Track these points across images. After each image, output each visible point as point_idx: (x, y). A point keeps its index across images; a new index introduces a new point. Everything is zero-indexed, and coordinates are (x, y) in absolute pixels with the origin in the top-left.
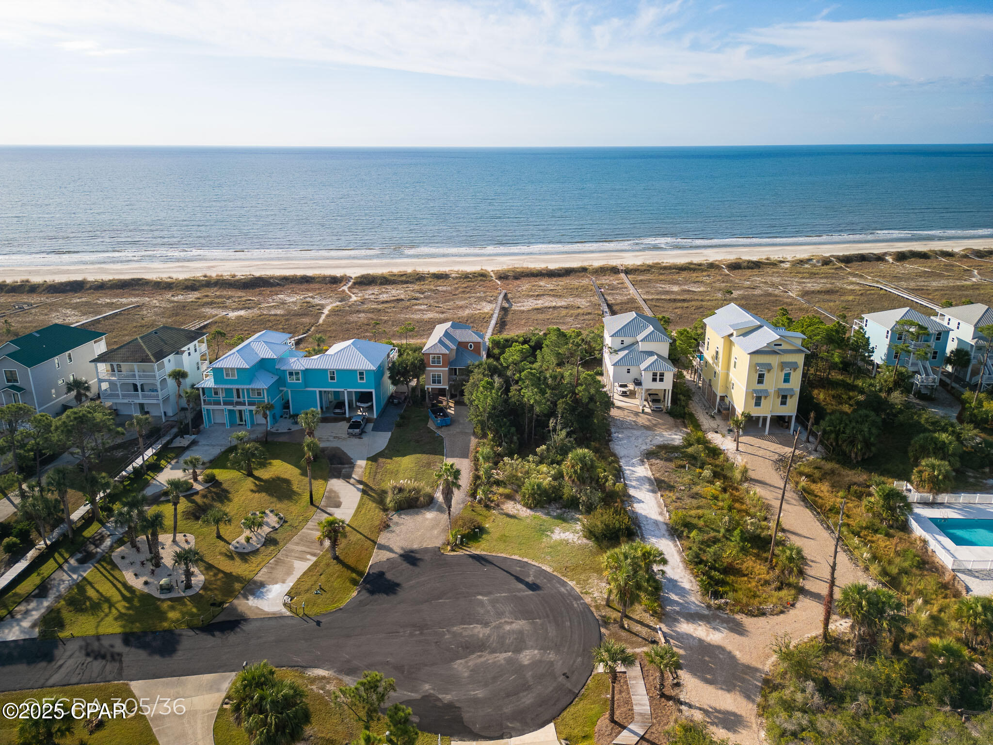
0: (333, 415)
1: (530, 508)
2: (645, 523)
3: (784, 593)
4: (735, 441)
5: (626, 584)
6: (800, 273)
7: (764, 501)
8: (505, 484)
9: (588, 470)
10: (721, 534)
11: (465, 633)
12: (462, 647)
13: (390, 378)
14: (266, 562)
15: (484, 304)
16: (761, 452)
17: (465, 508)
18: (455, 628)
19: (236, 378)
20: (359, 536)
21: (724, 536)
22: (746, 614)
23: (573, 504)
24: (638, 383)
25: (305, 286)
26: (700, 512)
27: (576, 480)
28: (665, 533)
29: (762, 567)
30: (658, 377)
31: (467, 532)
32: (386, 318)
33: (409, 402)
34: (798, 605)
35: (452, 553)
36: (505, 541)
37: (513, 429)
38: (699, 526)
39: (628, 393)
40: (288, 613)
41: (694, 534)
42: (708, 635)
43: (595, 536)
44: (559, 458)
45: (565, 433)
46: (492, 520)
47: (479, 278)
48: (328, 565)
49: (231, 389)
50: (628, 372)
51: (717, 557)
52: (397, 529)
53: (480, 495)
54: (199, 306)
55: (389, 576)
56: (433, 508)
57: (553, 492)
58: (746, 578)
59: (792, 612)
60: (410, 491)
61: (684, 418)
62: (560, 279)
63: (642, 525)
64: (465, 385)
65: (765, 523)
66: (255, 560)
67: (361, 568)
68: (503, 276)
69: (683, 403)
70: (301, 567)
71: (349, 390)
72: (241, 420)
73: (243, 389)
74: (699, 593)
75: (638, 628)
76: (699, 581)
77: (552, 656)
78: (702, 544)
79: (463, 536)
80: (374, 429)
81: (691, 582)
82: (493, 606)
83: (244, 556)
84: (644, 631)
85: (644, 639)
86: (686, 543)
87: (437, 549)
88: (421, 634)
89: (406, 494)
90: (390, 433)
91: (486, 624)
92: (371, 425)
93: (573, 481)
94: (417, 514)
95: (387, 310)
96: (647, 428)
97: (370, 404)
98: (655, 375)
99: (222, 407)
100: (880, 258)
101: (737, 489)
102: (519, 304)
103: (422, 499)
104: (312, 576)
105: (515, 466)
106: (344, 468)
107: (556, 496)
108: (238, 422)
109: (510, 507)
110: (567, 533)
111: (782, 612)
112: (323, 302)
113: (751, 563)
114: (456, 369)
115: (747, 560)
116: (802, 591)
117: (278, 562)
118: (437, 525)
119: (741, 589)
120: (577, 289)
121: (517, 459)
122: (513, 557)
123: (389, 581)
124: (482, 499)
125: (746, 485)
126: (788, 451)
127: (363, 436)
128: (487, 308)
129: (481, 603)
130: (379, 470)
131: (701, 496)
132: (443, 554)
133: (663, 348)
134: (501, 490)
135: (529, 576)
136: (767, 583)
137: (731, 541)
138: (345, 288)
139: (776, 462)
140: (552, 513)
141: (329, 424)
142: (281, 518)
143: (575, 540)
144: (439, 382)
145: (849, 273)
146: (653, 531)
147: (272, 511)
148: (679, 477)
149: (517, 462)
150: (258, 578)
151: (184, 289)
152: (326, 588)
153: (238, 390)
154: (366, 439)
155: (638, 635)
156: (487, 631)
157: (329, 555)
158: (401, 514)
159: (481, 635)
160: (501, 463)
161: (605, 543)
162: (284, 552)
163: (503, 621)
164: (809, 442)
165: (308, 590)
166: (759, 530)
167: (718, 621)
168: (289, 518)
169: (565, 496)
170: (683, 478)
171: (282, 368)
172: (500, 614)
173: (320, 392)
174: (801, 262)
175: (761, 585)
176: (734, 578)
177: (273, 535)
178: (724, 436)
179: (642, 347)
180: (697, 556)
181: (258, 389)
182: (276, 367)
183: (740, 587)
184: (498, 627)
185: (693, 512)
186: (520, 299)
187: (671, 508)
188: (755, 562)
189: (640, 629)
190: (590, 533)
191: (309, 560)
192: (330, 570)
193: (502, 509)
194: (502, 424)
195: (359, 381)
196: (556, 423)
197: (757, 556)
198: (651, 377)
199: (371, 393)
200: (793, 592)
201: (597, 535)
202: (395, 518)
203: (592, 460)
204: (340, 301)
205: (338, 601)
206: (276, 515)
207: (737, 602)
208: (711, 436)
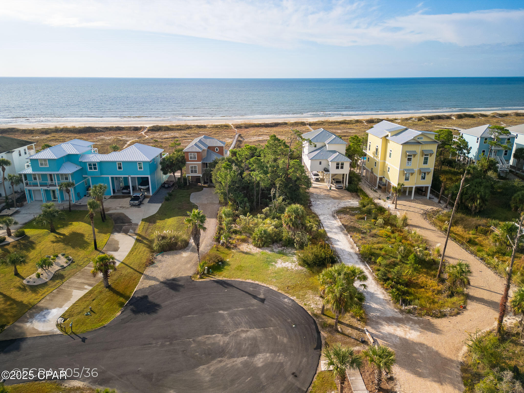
0: (121, 194)
1: (259, 247)
2: (342, 254)
3: (455, 299)
4: (393, 203)
5: (341, 295)
6: (407, 124)
7: (422, 237)
8: (241, 233)
9: (300, 219)
10: (398, 260)
11: (208, 342)
12: (205, 354)
13: (162, 169)
14: (50, 292)
15: (227, 139)
16: (412, 209)
17: (212, 249)
18: (200, 338)
19: (48, 166)
20: (130, 270)
21: (401, 261)
22: (431, 316)
23: (290, 243)
24: (326, 170)
25: (118, 132)
26: (381, 245)
27: (291, 226)
28: (357, 260)
29: (432, 281)
30: (340, 166)
31: (212, 264)
32: (166, 146)
33: (176, 187)
34: (469, 307)
35: (201, 280)
36: (241, 270)
37: (246, 199)
38: (381, 255)
39: (319, 179)
40: (59, 332)
41: (379, 260)
42: (406, 334)
43: (307, 264)
44: (278, 215)
45: (282, 199)
46: (231, 256)
47: (225, 128)
48: (101, 292)
49: (46, 175)
50: (320, 164)
51: (399, 275)
52: (159, 265)
53: (223, 240)
54: (47, 141)
55: (150, 298)
56: (188, 249)
57: (275, 236)
58: (423, 290)
59: (465, 313)
60: (171, 238)
61: (357, 192)
62: (272, 128)
63: (340, 256)
64: (212, 171)
65: (427, 251)
66: (42, 291)
67: (128, 293)
68: (238, 127)
69: (356, 183)
70: (77, 294)
71: (132, 176)
72: (55, 198)
73: (54, 174)
74: (392, 301)
75: (349, 331)
76: (391, 293)
77: (281, 358)
78: (386, 267)
79: (209, 268)
80: (149, 202)
81: (383, 294)
82: (231, 319)
83: (34, 288)
84: (354, 333)
85: (355, 339)
86: (376, 267)
87: (189, 278)
88: (171, 344)
89: (168, 240)
90: (161, 204)
91: (226, 333)
92: (148, 200)
93: (289, 227)
94: (176, 254)
95: (166, 142)
96: (335, 198)
97: (147, 186)
98: (338, 164)
99: (39, 188)
100: (449, 118)
101: (401, 232)
102: (248, 139)
103: (179, 243)
104: (86, 301)
105: (247, 220)
106: (124, 226)
107: (277, 238)
108: (52, 199)
109: (244, 247)
110: (287, 263)
111: (458, 314)
112: (128, 139)
113: (424, 279)
114: (207, 163)
115: (421, 277)
116: (468, 297)
117: (59, 292)
118: (191, 261)
119: (421, 297)
120: (282, 132)
121: (249, 216)
122: (247, 281)
123: (150, 302)
124: (224, 242)
125: (406, 228)
126: (429, 208)
127: (141, 206)
128: (229, 141)
129: (222, 316)
130: (150, 227)
131: (378, 236)
132: (193, 281)
133: (342, 149)
134: (238, 237)
135: (260, 294)
136: (439, 292)
137: (407, 264)
138: (143, 133)
139: (422, 214)
140: (275, 250)
141: (118, 200)
142: (69, 260)
143: (293, 267)
144: (196, 172)
145: (434, 124)
146: (349, 259)
147: (63, 255)
148: (361, 225)
149: (249, 218)
150: (40, 305)
151: (40, 133)
152: (96, 310)
153: (51, 175)
154: (143, 207)
155: (350, 337)
156: (227, 339)
157: (103, 285)
158: (163, 255)
159: (221, 343)
160: (238, 219)
161: (315, 268)
162: (66, 284)
163: (240, 330)
164: (440, 203)
165: (80, 313)
166: (425, 257)
167: (411, 322)
168: (76, 259)
169: (284, 238)
170: (364, 225)
171: (83, 161)
172: (237, 325)
173: (112, 178)
174: (407, 119)
175: (436, 294)
176: (415, 290)
177: (62, 272)
178: (385, 201)
179: (328, 147)
180: (385, 274)
181: (65, 174)
182: (80, 160)
183: (420, 296)
184: (236, 335)
185: (376, 246)
186: (248, 137)
187: (359, 244)
188: (427, 278)
189: (351, 332)
190: (305, 262)
191: (86, 289)
192: (102, 296)
193: (239, 249)
194: (238, 196)
195: (139, 170)
196: (276, 192)
197: (427, 273)
198: (335, 166)
199: (148, 178)
200: (462, 298)
201: (309, 262)
202: (159, 257)
203: (303, 212)
204: (138, 138)
205: (104, 320)
206: (66, 258)
207: (423, 307)
208: (376, 201)
